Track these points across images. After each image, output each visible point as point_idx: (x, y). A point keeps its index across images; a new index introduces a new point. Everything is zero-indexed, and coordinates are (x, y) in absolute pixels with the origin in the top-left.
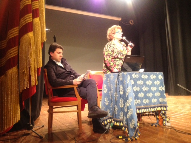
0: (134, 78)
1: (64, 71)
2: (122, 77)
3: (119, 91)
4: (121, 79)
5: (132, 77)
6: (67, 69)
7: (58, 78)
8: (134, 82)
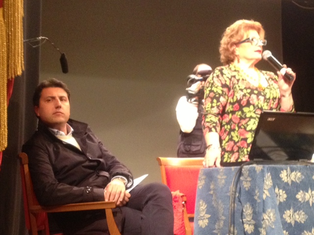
0: (287, 184)
1: (79, 158)
2: (249, 179)
3: (243, 223)
4: (246, 185)
5: (280, 179)
6: (88, 154)
7: (60, 181)
8: (285, 196)
